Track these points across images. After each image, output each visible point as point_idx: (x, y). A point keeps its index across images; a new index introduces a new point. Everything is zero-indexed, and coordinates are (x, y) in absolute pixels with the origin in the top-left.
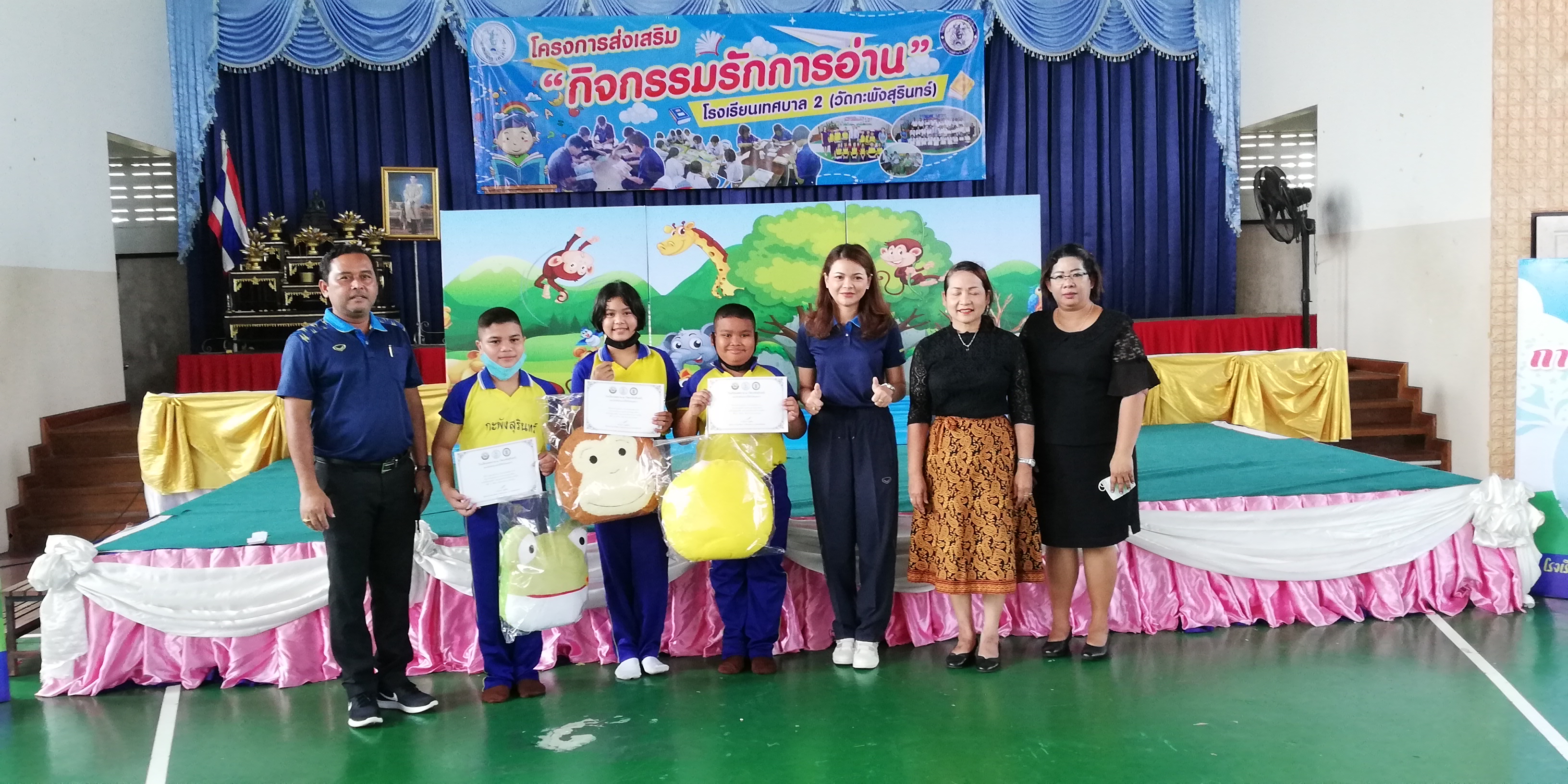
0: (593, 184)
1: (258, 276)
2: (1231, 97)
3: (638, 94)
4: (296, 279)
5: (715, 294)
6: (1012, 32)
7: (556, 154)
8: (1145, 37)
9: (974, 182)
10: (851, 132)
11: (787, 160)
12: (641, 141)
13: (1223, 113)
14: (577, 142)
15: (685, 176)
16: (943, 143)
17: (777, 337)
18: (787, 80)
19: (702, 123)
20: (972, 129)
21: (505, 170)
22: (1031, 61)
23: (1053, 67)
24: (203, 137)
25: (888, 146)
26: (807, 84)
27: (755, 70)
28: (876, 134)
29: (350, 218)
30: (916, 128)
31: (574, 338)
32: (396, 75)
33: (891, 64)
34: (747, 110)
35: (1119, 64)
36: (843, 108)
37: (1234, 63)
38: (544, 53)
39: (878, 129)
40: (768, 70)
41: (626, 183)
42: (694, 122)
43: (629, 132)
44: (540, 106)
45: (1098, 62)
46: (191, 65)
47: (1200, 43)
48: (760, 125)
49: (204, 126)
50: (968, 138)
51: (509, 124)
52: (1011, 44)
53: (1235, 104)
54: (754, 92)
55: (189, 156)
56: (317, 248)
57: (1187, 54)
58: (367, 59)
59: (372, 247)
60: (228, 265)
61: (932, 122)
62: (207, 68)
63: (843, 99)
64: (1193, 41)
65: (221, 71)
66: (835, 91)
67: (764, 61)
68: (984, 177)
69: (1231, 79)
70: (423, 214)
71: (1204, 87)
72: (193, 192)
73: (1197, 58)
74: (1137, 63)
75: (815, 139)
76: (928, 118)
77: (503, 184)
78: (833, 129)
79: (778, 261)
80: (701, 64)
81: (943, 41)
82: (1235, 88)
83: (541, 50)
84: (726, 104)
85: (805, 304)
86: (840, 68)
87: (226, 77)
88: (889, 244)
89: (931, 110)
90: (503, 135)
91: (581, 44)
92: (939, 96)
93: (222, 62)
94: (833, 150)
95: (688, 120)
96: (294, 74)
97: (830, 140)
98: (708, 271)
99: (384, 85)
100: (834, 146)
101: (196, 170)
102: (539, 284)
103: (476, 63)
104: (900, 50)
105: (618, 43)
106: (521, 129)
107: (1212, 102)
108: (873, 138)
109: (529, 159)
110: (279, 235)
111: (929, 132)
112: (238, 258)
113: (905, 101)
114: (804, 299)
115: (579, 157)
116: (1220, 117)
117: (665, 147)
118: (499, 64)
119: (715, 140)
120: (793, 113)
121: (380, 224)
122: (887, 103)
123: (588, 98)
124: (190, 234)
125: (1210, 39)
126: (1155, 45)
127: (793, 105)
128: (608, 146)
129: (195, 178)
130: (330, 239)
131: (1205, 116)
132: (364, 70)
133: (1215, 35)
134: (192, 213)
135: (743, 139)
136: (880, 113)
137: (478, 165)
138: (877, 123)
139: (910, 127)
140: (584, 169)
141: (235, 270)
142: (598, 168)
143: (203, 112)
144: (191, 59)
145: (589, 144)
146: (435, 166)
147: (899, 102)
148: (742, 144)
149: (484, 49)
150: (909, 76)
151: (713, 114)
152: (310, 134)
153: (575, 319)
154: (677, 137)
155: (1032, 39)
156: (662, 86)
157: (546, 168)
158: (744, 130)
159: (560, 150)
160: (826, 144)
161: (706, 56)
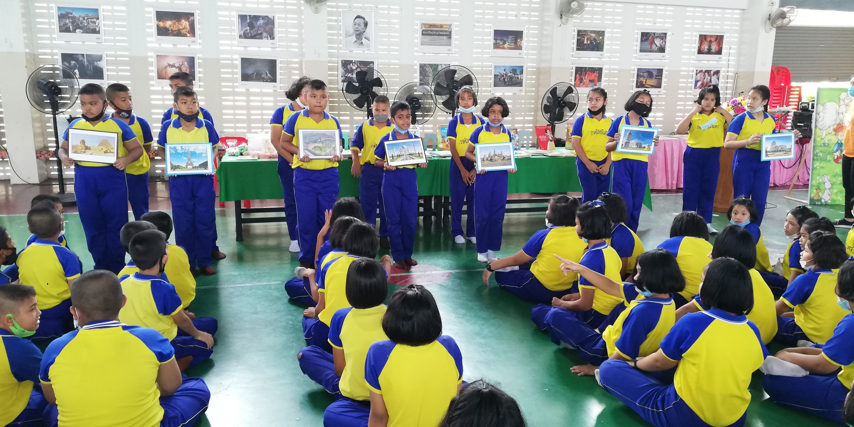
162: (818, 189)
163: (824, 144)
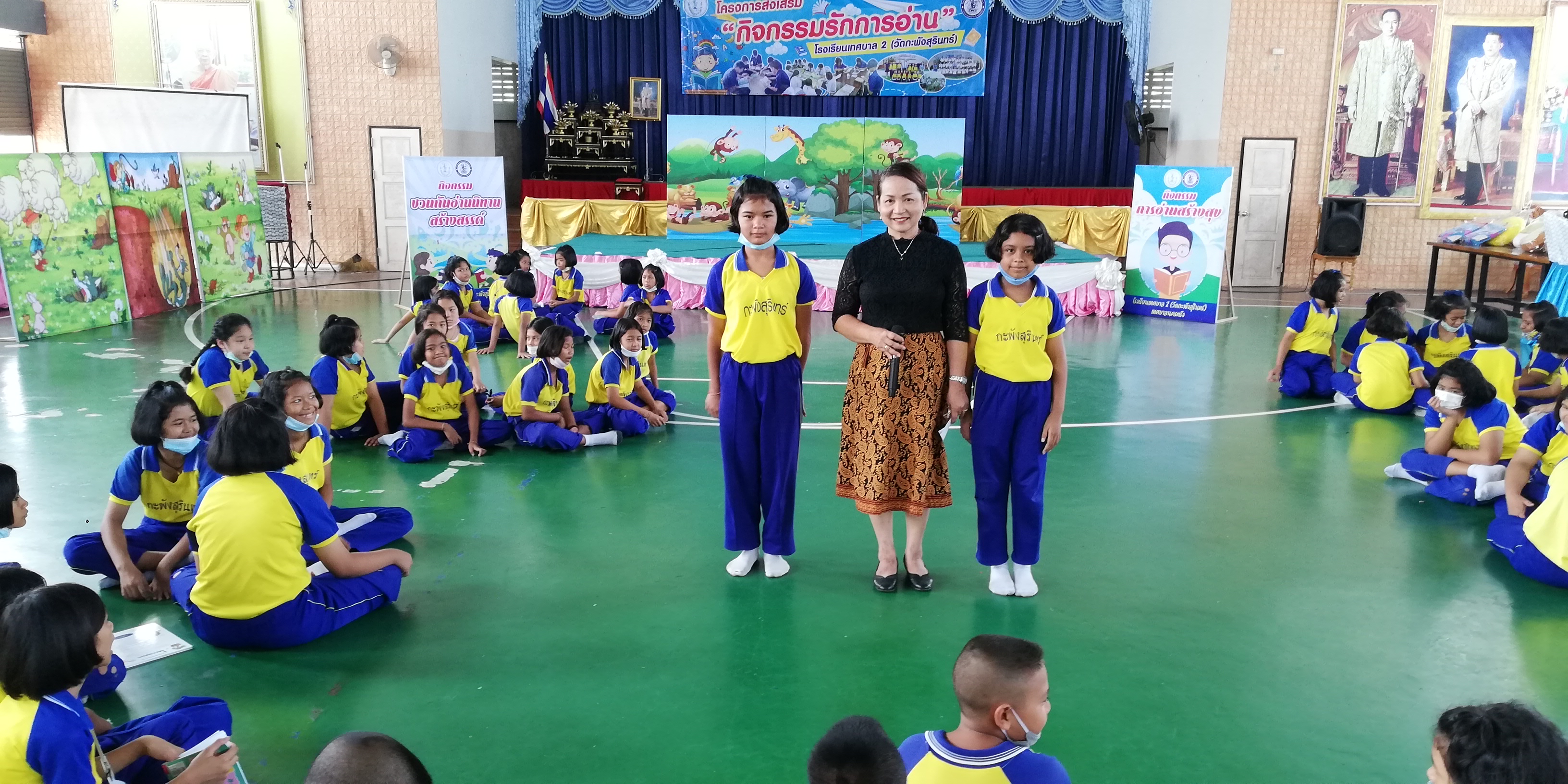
0: (749, 91)
1: (563, 138)
2: (1142, 51)
3: (777, 37)
4: (583, 140)
5: (797, 162)
6: (1006, 5)
7: (728, 72)
8: (1090, 10)
9: (977, 98)
10: (903, 64)
11: (863, 80)
12: (778, 66)
13: (1136, 60)
14: (741, 65)
15: (802, 87)
16: (959, 72)
17: (826, 185)
18: (866, 31)
19: (814, 56)
20: (978, 64)
21: (699, 80)
22: (1016, 23)
23: (1031, 27)
24: (533, 55)
25: (925, 73)
26: (878, 33)
27: (847, 24)
28: (918, 65)
29: (612, 106)
30: (943, 63)
31: (728, 181)
32: (640, 22)
33: (930, 23)
34: (841, 48)
35: (1072, 27)
36: (899, 49)
37: (1146, 28)
38: (724, 11)
39: (920, 63)
40: (855, 24)
41: (767, 90)
42: (809, 53)
43: (770, 60)
44: (720, 42)
45: (1059, 25)
46: (527, 14)
47: (1125, 15)
48: (849, 58)
49: (534, 48)
50: (975, 70)
51: (702, 53)
52: (1006, 13)
53: (1145, 54)
54: (846, 37)
55: (525, 66)
56: (593, 123)
57: (1117, 21)
58: (624, 12)
59: (623, 123)
60: (547, 130)
61: (953, 60)
62: (536, 15)
63: (899, 43)
64: (1121, 14)
65: (543, 17)
66: (894, 38)
67: (852, 19)
68: (983, 94)
69: (1143, 39)
70: (652, 105)
71: (1126, 43)
72: (527, 87)
73: (1122, 24)
74: (1084, 26)
75: (880, 67)
76: (950, 56)
77: (697, 88)
78: (892, 61)
79: (830, 147)
80: (815, 20)
81: (963, 9)
82: (1146, 44)
83: (722, 9)
84: (828, 44)
85: (842, 169)
86: (898, 24)
87: (546, 20)
88: (886, 141)
89: (953, 52)
90: (698, 60)
91: (746, 6)
92: (959, 44)
93: (544, 12)
94: (891, 75)
95: (806, 53)
96: (583, 20)
97: (890, 68)
98: (794, 151)
99: (632, 26)
100: (892, 72)
101: (529, 74)
102: (712, 153)
103: (685, 15)
104: (936, 14)
105: (767, 5)
106: (708, 56)
107: (1130, 52)
108: (916, 68)
109: (712, 74)
110: (573, 114)
111: (951, 65)
112: (552, 126)
113: (937, 46)
114: (841, 167)
115: (741, 74)
116: (1133, 63)
117: (791, 70)
118: (698, 16)
119: (821, 66)
120: (869, 51)
121: (628, 111)
122: (926, 47)
123: (748, 39)
124: (524, 110)
125: (1131, 13)
126: (1096, 15)
127: (868, 46)
128: (758, 68)
129: (527, 79)
130: (601, 118)
131: (1125, 62)
132: (622, 19)
133: (1135, 10)
134: (526, 98)
135: (837, 66)
136: (920, 53)
137: (683, 77)
138: (919, 59)
139: (939, 62)
140: (743, 81)
141: (551, 133)
142: (752, 81)
143: (533, 40)
144: (528, 9)
145: (747, 67)
146: (659, 77)
147: (933, 47)
148: (837, 69)
149: (690, 8)
150: (941, 30)
151: (819, 50)
152: (591, 56)
153: (729, 172)
154: (798, 64)
155: (1018, 10)
156: (792, 32)
157: (722, 80)
158: (838, 60)
159: (730, 70)
160: (887, 71)
161: (818, 15)
162: (26, 315)
163: (15, 243)
